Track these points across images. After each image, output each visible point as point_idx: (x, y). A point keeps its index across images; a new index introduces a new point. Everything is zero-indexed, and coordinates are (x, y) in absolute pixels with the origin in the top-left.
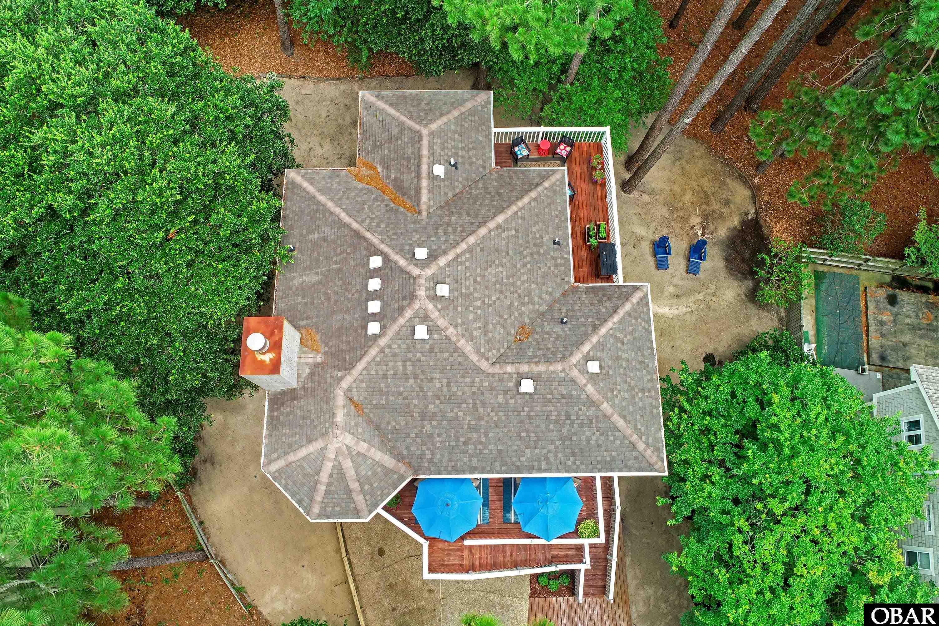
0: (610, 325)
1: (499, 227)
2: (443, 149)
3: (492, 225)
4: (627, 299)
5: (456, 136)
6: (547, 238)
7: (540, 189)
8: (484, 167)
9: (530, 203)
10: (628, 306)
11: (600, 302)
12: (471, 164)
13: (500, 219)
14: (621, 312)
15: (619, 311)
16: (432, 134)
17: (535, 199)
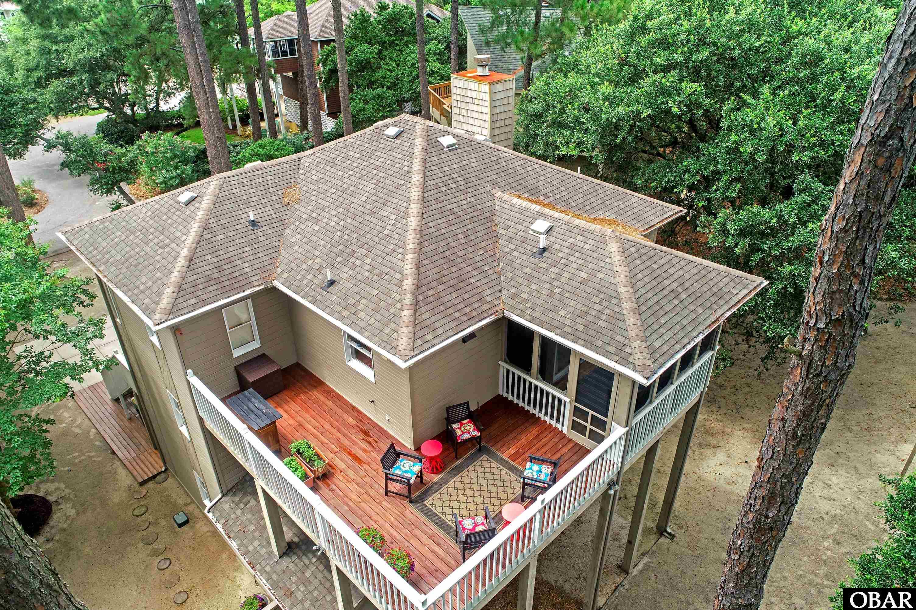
0: (190, 240)
1: (406, 213)
2: (572, 247)
3: (415, 208)
4: (180, 287)
5: (584, 275)
6: (345, 274)
7: (408, 299)
8: (514, 296)
9: (400, 273)
10: (175, 276)
11: (220, 269)
12: (529, 279)
13: (413, 222)
14: (181, 263)
15: (186, 264)
16: (603, 240)
17: (400, 284)
